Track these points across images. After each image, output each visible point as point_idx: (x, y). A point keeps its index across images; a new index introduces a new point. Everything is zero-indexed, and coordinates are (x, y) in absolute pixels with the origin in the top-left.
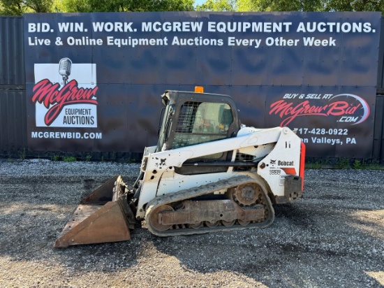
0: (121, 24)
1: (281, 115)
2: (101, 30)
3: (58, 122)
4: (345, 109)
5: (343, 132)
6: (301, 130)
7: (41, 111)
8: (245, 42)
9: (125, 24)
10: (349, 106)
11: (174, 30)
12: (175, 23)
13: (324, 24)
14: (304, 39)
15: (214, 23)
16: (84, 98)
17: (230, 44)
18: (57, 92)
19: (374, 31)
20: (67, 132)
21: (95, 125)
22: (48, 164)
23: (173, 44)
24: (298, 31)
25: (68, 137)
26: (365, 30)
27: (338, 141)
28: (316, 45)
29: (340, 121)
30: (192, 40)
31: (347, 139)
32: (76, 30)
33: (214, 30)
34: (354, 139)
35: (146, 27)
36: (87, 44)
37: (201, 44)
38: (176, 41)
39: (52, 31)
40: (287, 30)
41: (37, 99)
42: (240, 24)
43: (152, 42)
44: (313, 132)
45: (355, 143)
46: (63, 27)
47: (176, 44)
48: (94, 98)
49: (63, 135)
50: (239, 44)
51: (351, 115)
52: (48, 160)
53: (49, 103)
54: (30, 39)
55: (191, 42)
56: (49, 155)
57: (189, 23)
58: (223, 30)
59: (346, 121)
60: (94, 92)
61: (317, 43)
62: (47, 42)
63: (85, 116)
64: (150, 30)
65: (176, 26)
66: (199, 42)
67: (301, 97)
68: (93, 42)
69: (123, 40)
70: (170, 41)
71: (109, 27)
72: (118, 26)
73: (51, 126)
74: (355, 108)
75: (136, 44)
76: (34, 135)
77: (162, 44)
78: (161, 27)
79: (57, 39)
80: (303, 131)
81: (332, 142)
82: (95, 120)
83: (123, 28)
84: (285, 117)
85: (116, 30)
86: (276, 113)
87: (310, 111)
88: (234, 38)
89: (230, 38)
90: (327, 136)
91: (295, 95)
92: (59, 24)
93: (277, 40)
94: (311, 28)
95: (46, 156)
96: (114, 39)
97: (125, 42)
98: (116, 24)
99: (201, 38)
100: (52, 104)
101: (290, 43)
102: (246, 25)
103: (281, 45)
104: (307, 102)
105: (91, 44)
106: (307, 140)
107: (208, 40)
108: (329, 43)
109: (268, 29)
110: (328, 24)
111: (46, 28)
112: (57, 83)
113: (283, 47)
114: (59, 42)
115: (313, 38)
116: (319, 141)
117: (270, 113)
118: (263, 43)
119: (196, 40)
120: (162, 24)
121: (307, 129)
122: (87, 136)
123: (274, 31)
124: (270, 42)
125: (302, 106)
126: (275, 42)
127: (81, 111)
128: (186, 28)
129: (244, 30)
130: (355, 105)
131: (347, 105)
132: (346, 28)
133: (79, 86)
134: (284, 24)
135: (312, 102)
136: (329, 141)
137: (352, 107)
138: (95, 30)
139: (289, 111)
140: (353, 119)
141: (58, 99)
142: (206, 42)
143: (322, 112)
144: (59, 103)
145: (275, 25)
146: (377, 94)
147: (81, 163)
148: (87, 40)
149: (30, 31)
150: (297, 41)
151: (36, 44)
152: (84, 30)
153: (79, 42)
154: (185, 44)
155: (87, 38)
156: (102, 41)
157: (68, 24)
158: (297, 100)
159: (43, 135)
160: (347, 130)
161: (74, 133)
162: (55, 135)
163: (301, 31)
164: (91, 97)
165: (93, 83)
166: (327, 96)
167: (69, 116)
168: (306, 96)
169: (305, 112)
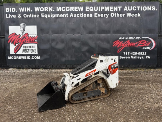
0: (47, 8)
2: (38, 11)
3: (20, 52)
4: (145, 44)
5: (144, 54)
6: (126, 53)
7: (12, 47)
8: (102, 15)
9: (49, 8)
11: (71, 10)
12: (71, 7)
13: (135, 7)
14: (127, 13)
15: (88, 7)
16: (32, 41)
17: (95, 16)
18: (19, 39)
19: (156, 10)
20: (24, 56)
21: (37, 53)
24: (124, 10)
25: (25, 58)
26: (153, 10)
27: (142, 57)
29: (143, 49)
30: (79, 15)
31: (146, 56)
32: (27, 11)
33: (88, 10)
34: (149, 56)
35: (59, 9)
38: (71, 15)
39: (16, 11)
40: (120, 10)
41: (10, 42)
42: (99, 7)
43: (61, 16)
44: (132, 54)
45: (150, 58)
46: (21, 9)
47: (72, 17)
48: (36, 41)
49: (23, 58)
50: (99, 16)
51: (148, 46)
52: (16, 69)
54: (6, 15)
55: (78, 15)
57: (77, 7)
58: (92, 10)
59: (146, 49)
60: (36, 38)
61: (133, 15)
62: (14, 16)
63: (32, 49)
64: (60, 11)
66: (82, 16)
67: (126, 39)
68: (35, 16)
69: (48, 15)
70: (69, 15)
72: (46, 9)
73: (17, 54)
74: (149, 43)
75: (54, 16)
76: (9, 58)
77: (65, 16)
78: (65, 9)
79: (19, 15)
80: (128, 53)
81: (140, 58)
82: (37, 50)
83: (48, 10)
84: (119, 47)
85: (45, 11)
86: (116, 46)
87: (130, 45)
88: (97, 14)
89: (95, 14)
90: (138, 55)
91: (124, 38)
93: (115, 14)
94: (130, 9)
95: (15, 67)
96: (44, 15)
99: (83, 13)
100: (17, 44)
101: (121, 15)
102: (102, 8)
103: (117, 16)
104: (129, 41)
105: (34, 17)
106: (129, 57)
108: (137, 16)
109: (111, 9)
110: (137, 7)
111: (14, 10)
112: (20, 35)
114: (20, 16)
115: (131, 13)
116: (134, 58)
117: (113, 46)
118: (109, 16)
119: (81, 14)
120: (66, 8)
122: (33, 58)
123: (114, 10)
124: (112, 15)
125: (127, 43)
127: (30, 47)
128: (76, 9)
129: (101, 10)
131: (146, 42)
132: (145, 8)
133: (29, 36)
134: (119, 7)
135: (131, 41)
136: (138, 58)
138: (36, 11)
139: (121, 45)
140: (148, 48)
141: (20, 41)
142: (85, 15)
143: (135, 45)
144: (20, 43)
145: (114, 7)
146: (158, 37)
147: (31, 70)
148: (32, 15)
149: (6, 11)
150: (124, 15)
151: (10, 17)
152: (31, 11)
153: (29, 16)
154: (76, 16)
155: (32, 14)
156: (39, 16)
157: (24, 8)
158: (124, 40)
159: (13, 58)
160: (146, 53)
161: (27, 57)
162: (19, 58)
163: (126, 10)
164: (35, 40)
165: (35, 34)
166: (137, 38)
167: (25, 49)
168: (128, 38)
169: (128, 45)
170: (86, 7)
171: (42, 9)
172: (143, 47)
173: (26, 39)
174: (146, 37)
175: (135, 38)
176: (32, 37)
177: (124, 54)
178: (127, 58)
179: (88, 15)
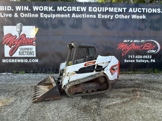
0: (47, 7)
1: (123, 50)
2: (37, 10)
3: (16, 55)
4: (150, 47)
5: (150, 57)
8: (106, 17)
9: (49, 7)
10: (152, 45)
12: (73, 7)
13: (141, 9)
14: (132, 15)
15: (92, 7)
16: (29, 43)
17: (99, 17)
18: (15, 40)
20: (21, 59)
21: (35, 56)
22: (11, 75)
23: (72, 17)
24: (129, 12)
25: (21, 62)
26: (158, 12)
27: (147, 61)
28: (137, 18)
29: (148, 52)
30: (81, 15)
31: (151, 60)
32: (25, 10)
33: (92, 11)
34: (154, 60)
37: (85, 17)
38: (73, 15)
39: (13, 10)
40: (125, 11)
41: (5, 43)
42: (103, 8)
43: (62, 16)
44: (137, 57)
45: (155, 62)
46: (18, 8)
47: (74, 17)
48: (34, 43)
49: (19, 61)
50: (103, 17)
51: (153, 50)
52: (11, 73)
53: (11, 45)
54: (1, 14)
55: (81, 16)
56: (12, 70)
57: (80, 7)
58: (96, 11)
59: (151, 52)
60: (34, 40)
61: (138, 17)
62: (10, 15)
63: (30, 51)
64: (61, 10)
65: (74, 9)
67: (131, 41)
71: (41, 8)
73: (12, 56)
74: (155, 46)
75: (55, 17)
76: (4, 61)
77: (67, 17)
78: (67, 9)
79: (15, 14)
80: (132, 57)
81: (145, 62)
82: (35, 53)
84: (124, 50)
85: (45, 10)
86: (120, 49)
87: (135, 48)
88: (101, 14)
89: (99, 15)
90: (143, 59)
91: (129, 41)
92: (16, 7)
93: (120, 16)
94: (135, 10)
95: (10, 71)
96: (44, 14)
97: (49, 16)
98: (45, 7)
99: (86, 14)
100: (13, 46)
101: (126, 17)
102: (106, 9)
103: (122, 18)
104: (134, 44)
105: (32, 16)
106: (134, 61)
107: (89, 15)
108: (143, 18)
109: (116, 11)
111: (9, 8)
112: (16, 36)
113: (123, 19)
114: (16, 15)
115: (136, 15)
116: (139, 61)
117: (118, 49)
118: (114, 17)
119: (83, 15)
120: (67, 7)
121: (134, 56)
122: (31, 61)
123: (119, 11)
124: (117, 16)
125: (131, 46)
126: (119, 17)
127: (28, 49)
128: (79, 10)
129: (105, 11)
130: (154, 45)
131: (151, 45)
132: (150, 11)
133: (27, 37)
134: (123, 8)
136: (143, 61)
137: (153, 46)
138: (34, 10)
139: (126, 48)
140: (154, 51)
141: (16, 43)
142: (88, 16)
143: (141, 48)
144: (16, 45)
145: (119, 9)
147: (28, 74)
148: (30, 15)
149: (1, 10)
150: (129, 16)
151: (4, 16)
152: (29, 10)
153: (26, 15)
154: (78, 17)
155: (30, 13)
156: (38, 15)
157: (21, 7)
158: (129, 43)
159: (8, 61)
160: (151, 56)
161: (24, 60)
162: (14, 61)
163: (131, 12)
165: (33, 36)
166: (142, 41)
167: (22, 51)
168: (133, 41)
169: (133, 48)
170: (90, 8)
172: (148, 50)
173: (24, 40)
174: (151, 40)
175: (140, 41)
177: (129, 58)
178: (131, 61)
179: (91, 16)
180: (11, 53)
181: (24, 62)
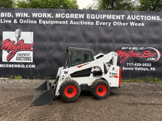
0: (46, 14)
2: (36, 16)
4: (150, 55)
5: (149, 65)
6: (130, 64)
7: (5, 54)
8: (104, 24)
9: (48, 14)
10: (152, 53)
11: (71, 17)
12: (71, 14)
13: (139, 16)
15: (90, 15)
16: (27, 48)
17: (97, 24)
18: (13, 45)
19: (161, 20)
20: (18, 64)
21: (32, 61)
22: (7, 80)
23: (70, 23)
25: (18, 67)
26: (157, 19)
27: (147, 69)
29: (148, 60)
30: (79, 22)
31: (151, 68)
32: (24, 16)
33: (90, 18)
34: (154, 68)
35: (58, 16)
36: (29, 23)
37: (83, 24)
38: (72, 22)
39: (12, 16)
40: (123, 18)
41: (3, 48)
42: (101, 15)
43: (60, 22)
44: (135, 65)
45: (155, 70)
46: (18, 15)
47: (72, 24)
48: (32, 48)
49: (16, 66)
50: (101, 24)
52: (7, 78)
53: (9, 50)
54: (1, 20)
55: (79, 23)
56: (8, 76)
57: (78, 14)
58: (94, 18)
59: (150, 60)
60: (32, 45)
61: (136, 24)
62: (10, 22)
63: (27, 57)
64: (60, 17)
66: (82, 23)
67: (130, 49)
68: (32, 22)
69: (46, 21)
70: (69, 22)
72: (44, 15)
74: (154, 54)
75: (53, 23)
76: (1, 66)
77: (65, 23)
78: (65, 16)
81: (144, 70)
82: (32, 59)
83: (47, 16)
84: (122, 58)
85: (43, 17)
87: (134, 55)
88: (99, 22)
89: (97, 22)
90: (142, 67)
91: (127, 48)
92: (16, 13)
93: (118, 23)
94: (133, 18)
96: (42, 21)
99: (83, 21)
100: (11, 51)
101: (124, 24)
102: (104, 16)
103: (120, 25)
104: (133, 51)
105: (31, 23)
106: (133, 68)
107: (87, 22)
108: (141, 25)
109: (114, 18)
110: (141, 16)
111: (9, 15)
112: (14, 41)
114: (15, 21)
115: (134, 22)
116: (138, 69)
118: (112, 24)
119: (81, 22)
120: (65, 14)
121: (132, 64)
122: (27, 66)
123: (117, 19)
124: (115, 23)
125: (130, 53)
127: (25, 55)
128: (77, 17)
129: (103, 18)
131: (150, 53)
132: (149, 18)
133: (25, 43)
134: (121, 16)
135: (135, 51)
136: (143, 69)
138: (33, 16)
140: (153, 59)
141: (14, 48)
143: (139, 55)
144: (14, 50)
145: (117, 16)
147: (24, 80)
148: (29, 21)
149: (1, 16)
150: (127, 23)
151: (4, 22)
152: (28, 16)
153: (25, 22)
154: (76, 24)
156: (36, 22)
157: (20, 13)
158: (128, 50)
159: (5, 66)
160: (151, 64)
161: (21, 65)
162: (11, 66)
163: (129, 19)
164: (30, 48)
165: (31, 41)
166: (141, 48)
167: (19, 56)
168: (132, 48)
169: (132, 56)
170: (87, 15)
171: (40, 15)
173: (21, 46)
176: (27, 44)
177: (127, 65)
178: (130, 69)
179: (89, 23)
180: (9, 58)
181: (21, 67)
